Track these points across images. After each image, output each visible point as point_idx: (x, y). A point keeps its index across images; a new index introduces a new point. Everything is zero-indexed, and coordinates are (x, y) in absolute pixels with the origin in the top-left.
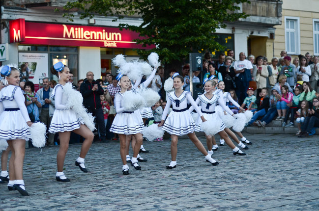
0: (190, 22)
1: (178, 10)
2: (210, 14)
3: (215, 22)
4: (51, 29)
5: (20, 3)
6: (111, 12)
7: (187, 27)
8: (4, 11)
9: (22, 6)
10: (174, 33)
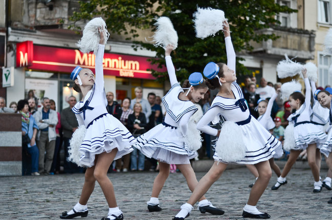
4: (62, 54)
5: (29, 24)
8: (12, 32)
9: (31, 28)
10: (194, 52)
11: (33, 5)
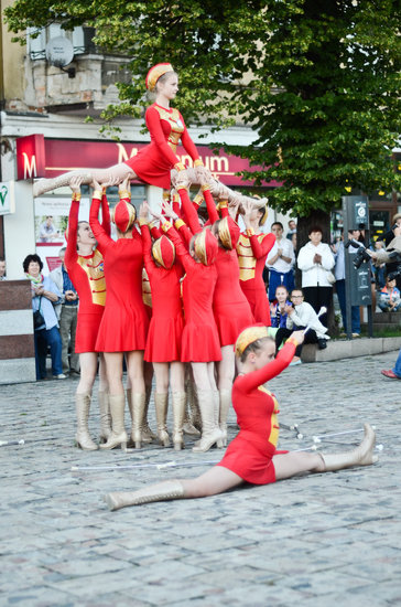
0: (342, 137)
1: (319, 114)
2: (381, 120)
3: (389, 137)
4: (94, 151)
5: (36, 104)
6: (197, 119)
7: (337, 147)
8: (7, 119)
9: (40, 109)
10: (313, 158)
11: (42, 70)
